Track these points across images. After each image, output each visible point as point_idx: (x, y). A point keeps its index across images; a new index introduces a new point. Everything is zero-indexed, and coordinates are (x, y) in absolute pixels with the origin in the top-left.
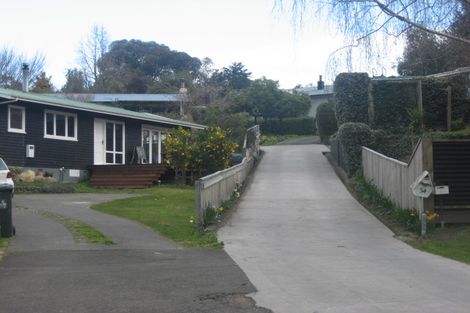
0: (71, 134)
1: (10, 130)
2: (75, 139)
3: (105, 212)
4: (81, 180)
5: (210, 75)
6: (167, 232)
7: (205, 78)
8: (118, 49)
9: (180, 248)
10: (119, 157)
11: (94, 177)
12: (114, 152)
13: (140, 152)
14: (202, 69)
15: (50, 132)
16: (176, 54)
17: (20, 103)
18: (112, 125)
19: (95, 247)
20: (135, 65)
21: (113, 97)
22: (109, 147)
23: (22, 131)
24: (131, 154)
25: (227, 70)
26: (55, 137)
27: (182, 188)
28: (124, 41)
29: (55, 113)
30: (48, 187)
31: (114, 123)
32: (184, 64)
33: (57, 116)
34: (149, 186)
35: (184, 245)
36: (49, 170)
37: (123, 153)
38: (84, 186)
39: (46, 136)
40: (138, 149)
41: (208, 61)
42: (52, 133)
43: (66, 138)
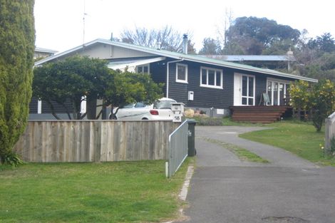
0: (218, 84)
1: (178, 81)
2: (221, 87)
3: (250, 139)
4: (225, 117)
5: (306, 42)
6: (302, 155)
7: (303, 44)
8: (240, 23)
9: (318, 167)
10: (251, 101)
11: (235, 115)
12: (248, 97)
13: (266, 97)
14: (301, 37)
15: (204, 82)
16: (282, 27)
17: (185, 62)
18: (246, 77)
19: (256, 165)
20: (253, 35)
21: (240, 58)
22: (244, 93)
23: (186, 81)
24: (259, 98)
25: (319, 38)
26: (207, 86)
27: (299, 123)
28: (245, 18)
29: (208, 69)
30: (204, 121)
31: (248, 76)
32: (288, 34)
33: (209, 71)
34: (274, 122)
35: (319, 165)
36: (203, 109)
37: (254, 98)
38: (228, 121)
39: (202, 85)
40: (264, 95)
41: (305, 31)
42: (206, 83)
43: (215, 87)
